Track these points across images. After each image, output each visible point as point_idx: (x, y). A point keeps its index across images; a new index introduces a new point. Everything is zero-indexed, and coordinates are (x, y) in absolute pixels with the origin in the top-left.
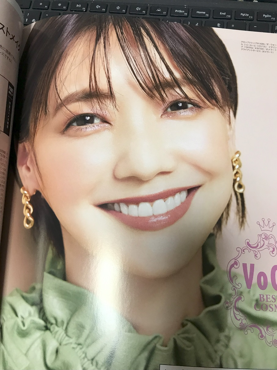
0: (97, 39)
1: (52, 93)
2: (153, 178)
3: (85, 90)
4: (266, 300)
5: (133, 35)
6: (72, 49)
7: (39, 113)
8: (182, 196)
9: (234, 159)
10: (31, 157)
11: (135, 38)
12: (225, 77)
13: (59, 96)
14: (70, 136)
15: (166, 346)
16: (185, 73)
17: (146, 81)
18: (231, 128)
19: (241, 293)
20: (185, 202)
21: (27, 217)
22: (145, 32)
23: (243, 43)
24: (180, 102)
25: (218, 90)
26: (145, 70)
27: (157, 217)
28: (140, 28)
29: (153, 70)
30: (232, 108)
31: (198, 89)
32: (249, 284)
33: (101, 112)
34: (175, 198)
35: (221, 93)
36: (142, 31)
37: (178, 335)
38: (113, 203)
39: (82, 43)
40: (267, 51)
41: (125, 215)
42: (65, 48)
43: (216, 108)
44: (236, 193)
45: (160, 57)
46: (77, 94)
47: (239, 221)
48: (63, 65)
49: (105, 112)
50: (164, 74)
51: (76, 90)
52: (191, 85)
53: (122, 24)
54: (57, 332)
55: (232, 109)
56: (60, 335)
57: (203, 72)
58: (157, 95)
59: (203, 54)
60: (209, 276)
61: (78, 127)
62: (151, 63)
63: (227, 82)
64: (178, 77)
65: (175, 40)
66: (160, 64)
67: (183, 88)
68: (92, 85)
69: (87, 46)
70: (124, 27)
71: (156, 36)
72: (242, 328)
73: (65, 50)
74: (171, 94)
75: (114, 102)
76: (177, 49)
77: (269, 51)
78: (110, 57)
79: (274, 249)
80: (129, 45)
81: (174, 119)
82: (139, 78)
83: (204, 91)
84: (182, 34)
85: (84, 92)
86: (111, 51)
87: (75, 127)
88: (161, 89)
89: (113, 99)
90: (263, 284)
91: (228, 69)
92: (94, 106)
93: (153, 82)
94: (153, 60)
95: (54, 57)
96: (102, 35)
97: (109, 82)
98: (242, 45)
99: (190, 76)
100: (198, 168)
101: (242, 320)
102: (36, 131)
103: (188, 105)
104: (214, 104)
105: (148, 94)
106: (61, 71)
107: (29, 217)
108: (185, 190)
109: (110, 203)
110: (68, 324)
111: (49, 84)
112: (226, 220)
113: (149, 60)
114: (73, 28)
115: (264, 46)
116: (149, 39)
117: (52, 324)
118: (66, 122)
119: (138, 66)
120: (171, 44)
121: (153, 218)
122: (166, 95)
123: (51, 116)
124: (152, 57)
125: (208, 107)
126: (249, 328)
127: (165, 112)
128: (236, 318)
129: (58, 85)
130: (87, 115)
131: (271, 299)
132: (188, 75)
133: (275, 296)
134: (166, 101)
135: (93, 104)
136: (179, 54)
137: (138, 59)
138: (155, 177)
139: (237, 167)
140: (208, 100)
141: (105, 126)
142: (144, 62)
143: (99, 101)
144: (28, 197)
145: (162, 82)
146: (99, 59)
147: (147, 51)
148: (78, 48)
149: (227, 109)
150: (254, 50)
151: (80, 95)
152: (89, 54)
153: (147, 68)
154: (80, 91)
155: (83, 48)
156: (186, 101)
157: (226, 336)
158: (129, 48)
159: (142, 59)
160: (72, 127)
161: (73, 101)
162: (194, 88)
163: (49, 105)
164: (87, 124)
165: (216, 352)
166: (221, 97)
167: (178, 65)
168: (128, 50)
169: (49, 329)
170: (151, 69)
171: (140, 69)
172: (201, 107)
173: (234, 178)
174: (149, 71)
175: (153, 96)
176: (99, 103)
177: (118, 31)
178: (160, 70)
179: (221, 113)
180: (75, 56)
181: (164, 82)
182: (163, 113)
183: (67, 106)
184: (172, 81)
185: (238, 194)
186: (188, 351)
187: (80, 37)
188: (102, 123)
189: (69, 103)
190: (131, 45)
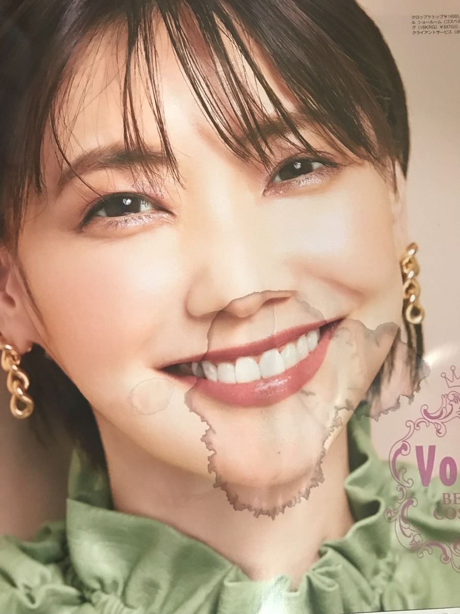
0: (131, 43)
1: (47, 146)
2: (257, 311)
3: (116, 145)
5: (199, 30)
6: (83, 61)
7: (23, 189)
8: (309, 340)
9: (406, 261)
10: (14, 277)
11: (204, 36)
12: (382, 97)
13: (63, 155)
14: (94, 236)
15: (296, 591)
16: (305, 103)
17: (230, 125)
18: (399, 197)
20: (316, 350)
21: (18, 396)
22: (222, 21)
23: (416, 20)
24: (298, 162)
25: (370, 125)
26: (227, 103)
27: (268, 382)
28: (213, 15)
29: (243, 101)
30: (398, 158)
31: (330, 129)
33: (152, 191)
34: (298, 344)
35: (375, 131)
36: (216, 21)
37: (314, 570)
38: (189, 363)
39: (102, 49)
41: (213, 382)
42: (68, 57)
43: (367, 163)
44: (407, 324)
45: (255, 73)
46: (100, 153)
47: (411, 374)
48: (66, 92)
49: (160, 191)
50: (263, 108)
51: (98, 146)
52: (317, 124)
53: (176, 8)
54: (105, 604)
55: (399, 160)
56: (112, 607)
57: (337, 93)
58: (254, 151)
59: (336, 54)
60: (359, 472)
61: (109, 219)
62: (239, 88)
63: (387, 105)
64: (291, 111)
65: (280, 33)
66: (255, 88)
67: (302, 132)
68: (130, 135)
69: (112, 55)
70: (181, 15)
71: (244, 28)
73: (68, 62)
74: (279, 147)
75: (175, 171)
76: (285, 51)
78: (159, 79)
80: (194, 52)
81: (287, 196)
82: (217, 121)
83: (342, 132)
84: (294, 17)
85: (114, 149)
86: (159, 67)
87: (103, 220)
88: (259, 139)
89: (171, 164)
91: (387, 78)
92: (136, 177)
93: (245, 125)
94: (242, 82)
95: (45, 75)
96: (139, 33)
97: (162, 130)
98: (414, 25)
99: (314, 106)
100: (338, 285)
102: (22, 226)
103: (313, 163)
104: (363, 156)
105: (236, 151)
106: (64, 106)
107: (21, 396)
108: (315, 330)
109: (183, 363)
110: (126, 584)
111: (40, 130)
112: (388, 375)
113: (234, 81)
116: (231, 36)
117: (93, 591)
118: (84, 209)
119: (214, 96)
120: (274, 42)
121: (262, 384)
122: (271, 150)
123: (51, 195)
124: (238, 75)
125: (352, 163)
127: (270, 184)
129: (59, 134)
130: (126, 195)
132: (310, 104)
134: (270, 162)
135: (135, 174)
136: (289, 60)
137: (212, 81)
138: (259, 310)
139: (411, 275)
140: (351, 149)
141: (163, 217)
142: (225, 86)
143: (147, 169)
144: (16, 358)
145: (261, 123)
146: (138, 83)
147: (229, 63)
148: (94, 59)
149: (389, 161)
150: (438, 32)
151: (106, 155)
152: (119, 73)
153: (231, 97)
154: (108, 147)
155: (104, 59)
156: (308, 156)
157: (389, 564)
158: (194, 60)
159: (221, 81)
160: (98, 218)
161: (93, 166)
162: (323, 128)
163: (44, 173)
164: (127, 213)
165: (373, 588)
166: (376, 139)
167: (289, 85)
168: (192, 63)
169: (89, 601)
170: (240, 100)
171: (217, 101)
172: (338, 164)
173: (404, 296)
174: (235, 104)
175: (246, 155)
176: (146, 172)
177: (170, 25)
178: (255, 100)
179: (378, 172)
180: (91, 76)
181: (265, 123)
182: (267, 187)
183: (82, 177)
184: (280, 119)
185: (412, 327)
186: (329, 592)
187: (97, 36)
188: (156, 211)
189: (86, 171)
190: (198, 53)
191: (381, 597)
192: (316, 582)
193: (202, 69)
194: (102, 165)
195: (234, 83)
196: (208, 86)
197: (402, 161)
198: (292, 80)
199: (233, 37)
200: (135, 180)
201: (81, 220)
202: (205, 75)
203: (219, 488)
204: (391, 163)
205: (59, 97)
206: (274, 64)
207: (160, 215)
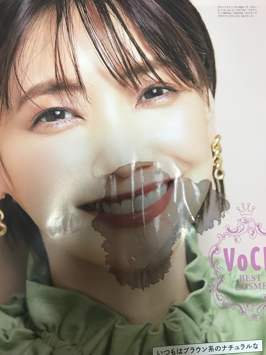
0: (59, 21)
1: (12, 83)
3: (51, 81)
4: (246, 280)
5: (98, 13)
6: (31, 33)
8: (162, 189)
9: (215, 145)
11: (100, 16)
12: (201, 53)
13: (21, 87)
14: (40, 133)
15: (157, 331)
16: (158, 55)
17: (116, 67)
18: (210, 109)
19: (223, 276)
20: (165, 195)
22: (111, 8)
23: (220, 9)
24: (155, 88)
25: (195, 68)
26: (114, 55)
27: (139, 213)
28: (105, 4)
29: (123, 54)
30: (210, 87)
31: (172, 70)
32: (230, 267)
33: (72, 106)
34: (156, 192)
35: (198, 72)
36: (107, 8)
37: (167, 319)
38: (94, 203)
39: (42, 26)
40: (246, 15)
41: (108, 214)
42: (23, 31)
43: (193, 90)
44: (215, 180)
45: (130, 38)
46: (42, 85)
47: (219, 208)
48: (22, 51)
49: (76, 106)
50: (135, 58)
51: (41, 82)
52: (165, 67)
54: (48, 338)
55: (210, 89)
57: (177, 49)
58: (130, 82)
59: (176, 28)
60: (193, 264)
61: (48, 123)
62: (121, 46)
63: (204, 57)
64: (151, 60)
65: (144, 15)
66: (130, 46)
67: (157, 71)
68: (59, 75)
69: (48, 29)
70: (87, 4)
71: (123, 12)
72: (225, 307)
73: (23, 34)
74: (144, 80)
75: (85, 94)
76: (147, 25)
77: (249, 15)
78: (75, 41)
79: (253, 232)
80: (95, 26)
81: (149, 108)
82: (109, 65)
83: (180, 72)
84: (152, 6)
85: (50, 82)
86: (75, 35)
87: (44, 123)
88: (133, 75)
89: (83, 90)
90: (243, 266)
91: (204, 42)
93: (124, 67)
94: (122, 43)
95: (10, 41)
96: (63, 15)
97: (77, 71)
98: (219, 12)
99: (164, 57)
101: (224, 300)
103: (163, 90)
104: (191, 86)
105: (120, 82)
106: (21, 59)
108: (165, 183)
110: (60, 327)
111: (8, 73)
112: (207, 208)
113: (118, 42)
114: (29, 7)
115: (244, 10)
116: (116, 16)
117: (42, 331)
118: (34, 118)
119: (107, 51)
120: (140, 19)
121: (136, 214)
122: (139, 82)
123: (15, 110)
124: (120, 39)
125: (185, 90)
126: (231, 306)
127: (139, 101)
128: (219, 299)
129: (19, 75)
130: (56, 109)
131: (251, 278)
132: (161, 56)
133: (254, 275)
134: (139, 88)
135: (62, 97)
136: (149, 31)
137: (105, 42)
139: (217, 152)
140: (184, 82)
142: (113, 45)
145: (134, 66)
146: (63, 44)
147: (115, 32)
148: (38, 31)
149: (205, 89)
150: (232, 16)
151: (46, 86)
152: (52, 39)
153: (116, 52)
154: (46, 82)
155: (43, 31)
156: (161, 86)
157: (210, 316)
158: (95, 30)
159: (111, 42)
160: (42, 123)
161: (38, 93)
162: (168, 69)
163: (11, 98)
164: (58, 119)
165: (201, 330)
166: (198, 76)
167: (149, 45)
168: (94, 32)
169: (40, 337)
170: (121, 53)
171: (109, 54)
172: (177, 90)
173: (214, 164)
174: (119, 55)
175: (125, 85)
176: (68, 95)
177: (81, 10)
178: (130, 53)
179: (199, 95)
180: (36, 41)
181: (136, 66)
182: (137, 103)
183: (32, 99)
184: (145, 64)
185: (218, 181)
186: (176, 332)
187: (39, 18)
188: (74, 118)
189: (34, 96)
190: (97, 26)
191: (206, 335)
192: (168, 326)
193: (99, 36)
194: (43, 92)
195: (118, 43)
196: (103, 45)
197: (213, 89)
198: (151, 42)
199: (117, 17)
200: (62, 100)
201: (32, 124)
202: (101, 39)
203: (112, 273)
204: (206, 90)
205: (18, 54)
206: (140, 32)
207: (77, 120)
